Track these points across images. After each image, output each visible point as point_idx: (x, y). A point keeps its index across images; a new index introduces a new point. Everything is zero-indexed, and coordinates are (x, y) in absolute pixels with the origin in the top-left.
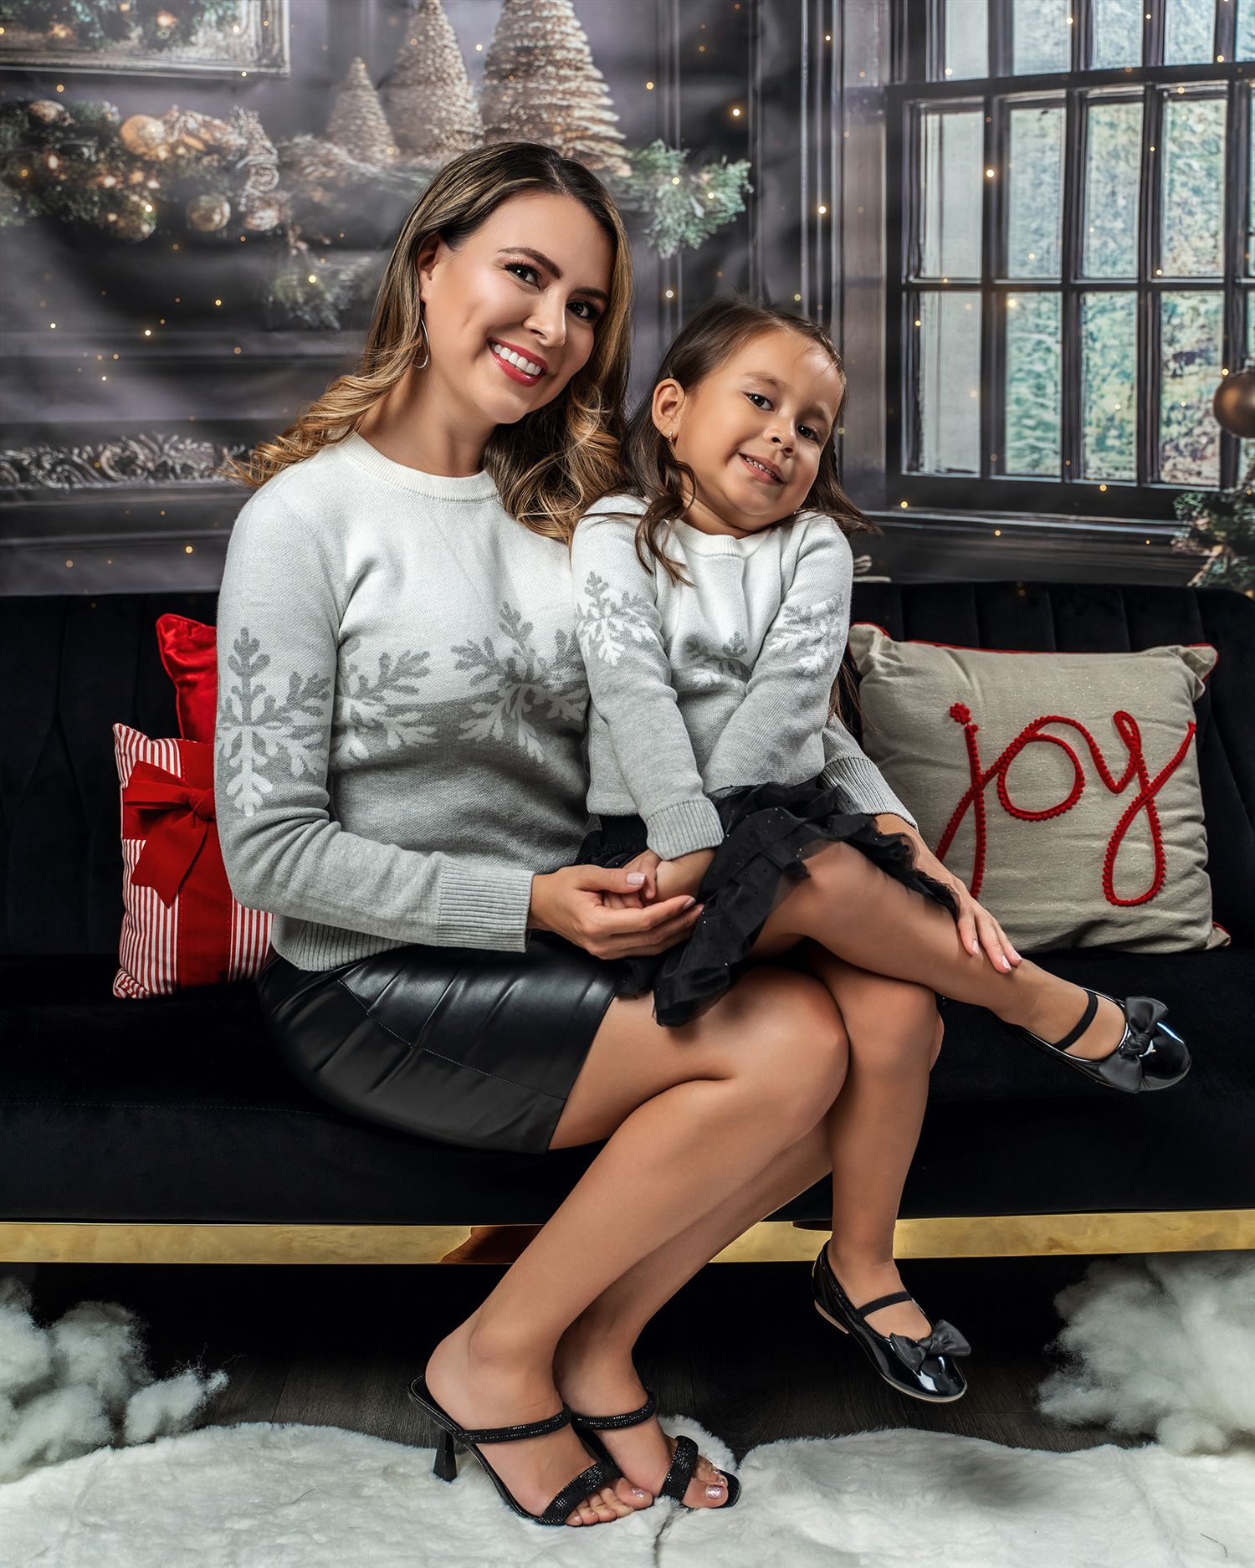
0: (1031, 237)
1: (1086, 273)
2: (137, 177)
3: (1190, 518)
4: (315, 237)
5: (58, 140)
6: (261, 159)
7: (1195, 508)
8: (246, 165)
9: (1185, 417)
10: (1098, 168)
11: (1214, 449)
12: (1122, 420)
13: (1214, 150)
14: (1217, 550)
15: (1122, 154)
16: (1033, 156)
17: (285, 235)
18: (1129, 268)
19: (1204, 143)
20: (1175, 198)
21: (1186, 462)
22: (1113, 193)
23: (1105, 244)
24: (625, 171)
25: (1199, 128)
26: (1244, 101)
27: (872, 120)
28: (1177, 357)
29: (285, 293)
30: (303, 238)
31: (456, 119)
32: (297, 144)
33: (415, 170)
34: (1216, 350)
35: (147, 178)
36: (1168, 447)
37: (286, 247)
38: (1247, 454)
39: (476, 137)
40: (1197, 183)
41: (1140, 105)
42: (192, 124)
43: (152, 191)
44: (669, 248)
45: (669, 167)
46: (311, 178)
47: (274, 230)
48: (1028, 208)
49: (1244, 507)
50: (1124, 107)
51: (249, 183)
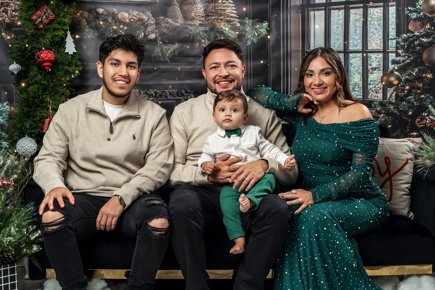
0: (336, 40)
1: (350, 49)
2: (122, 26)
3: (376, 107)
4: (164, 41)
5: (103, 17)
6: (151, 22)
7: (377, 105)
8: (148, 23)
9: (374, 83)
10: (352, 24)
11: (381, 91)
12: (359, 84)
13: (380, 19)
14: (382, 115)
15: (358, 20)
16: (336, 21)
17: (157, 40)
18: (360, 47)
19: (378, 18)
20: (371, 31)
21: (375, 94)
22: (356, 30)
23: (354, 42)
24: (238, 25)
25: (376, 14)
26: (387, 8)
27: (298, 13)
28: (372, 69)
29: (157, 54)
30: (161, 41)
31: (198, 12)
32: (160, 18)
33: (188, 24)
34: (381, 67)
35: (124, 27)
36: (370, 90)
37: (157, 43)
38: (389, 92)
39: (203, 17)
40: (376, 27)
41: (362, 9)
42: (135, 14)
43: (125, 30)
44: (249, 43)
45: (249, 24)
46: (163, 26)
47: (154, 39)
48: (335, 33)
49: (389, 105)
50: (358, 9)
51: (148, 28)
